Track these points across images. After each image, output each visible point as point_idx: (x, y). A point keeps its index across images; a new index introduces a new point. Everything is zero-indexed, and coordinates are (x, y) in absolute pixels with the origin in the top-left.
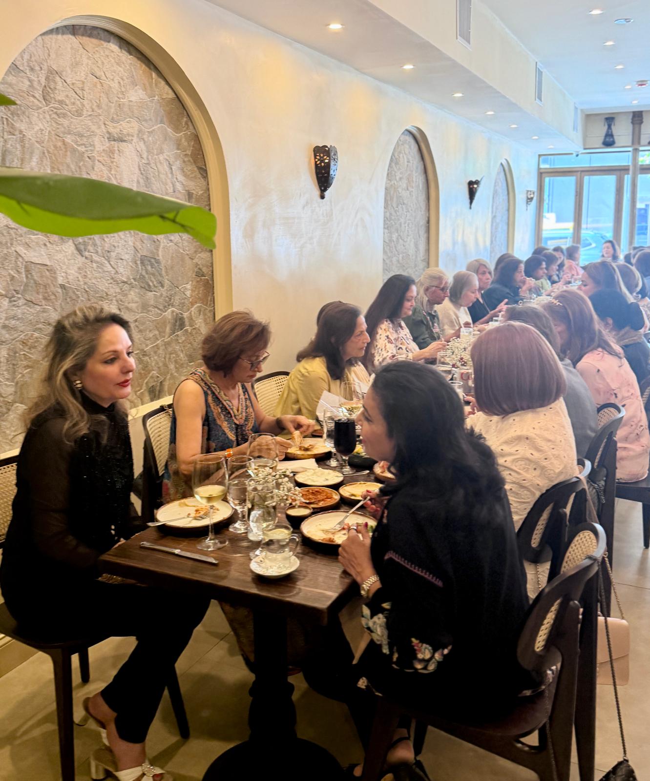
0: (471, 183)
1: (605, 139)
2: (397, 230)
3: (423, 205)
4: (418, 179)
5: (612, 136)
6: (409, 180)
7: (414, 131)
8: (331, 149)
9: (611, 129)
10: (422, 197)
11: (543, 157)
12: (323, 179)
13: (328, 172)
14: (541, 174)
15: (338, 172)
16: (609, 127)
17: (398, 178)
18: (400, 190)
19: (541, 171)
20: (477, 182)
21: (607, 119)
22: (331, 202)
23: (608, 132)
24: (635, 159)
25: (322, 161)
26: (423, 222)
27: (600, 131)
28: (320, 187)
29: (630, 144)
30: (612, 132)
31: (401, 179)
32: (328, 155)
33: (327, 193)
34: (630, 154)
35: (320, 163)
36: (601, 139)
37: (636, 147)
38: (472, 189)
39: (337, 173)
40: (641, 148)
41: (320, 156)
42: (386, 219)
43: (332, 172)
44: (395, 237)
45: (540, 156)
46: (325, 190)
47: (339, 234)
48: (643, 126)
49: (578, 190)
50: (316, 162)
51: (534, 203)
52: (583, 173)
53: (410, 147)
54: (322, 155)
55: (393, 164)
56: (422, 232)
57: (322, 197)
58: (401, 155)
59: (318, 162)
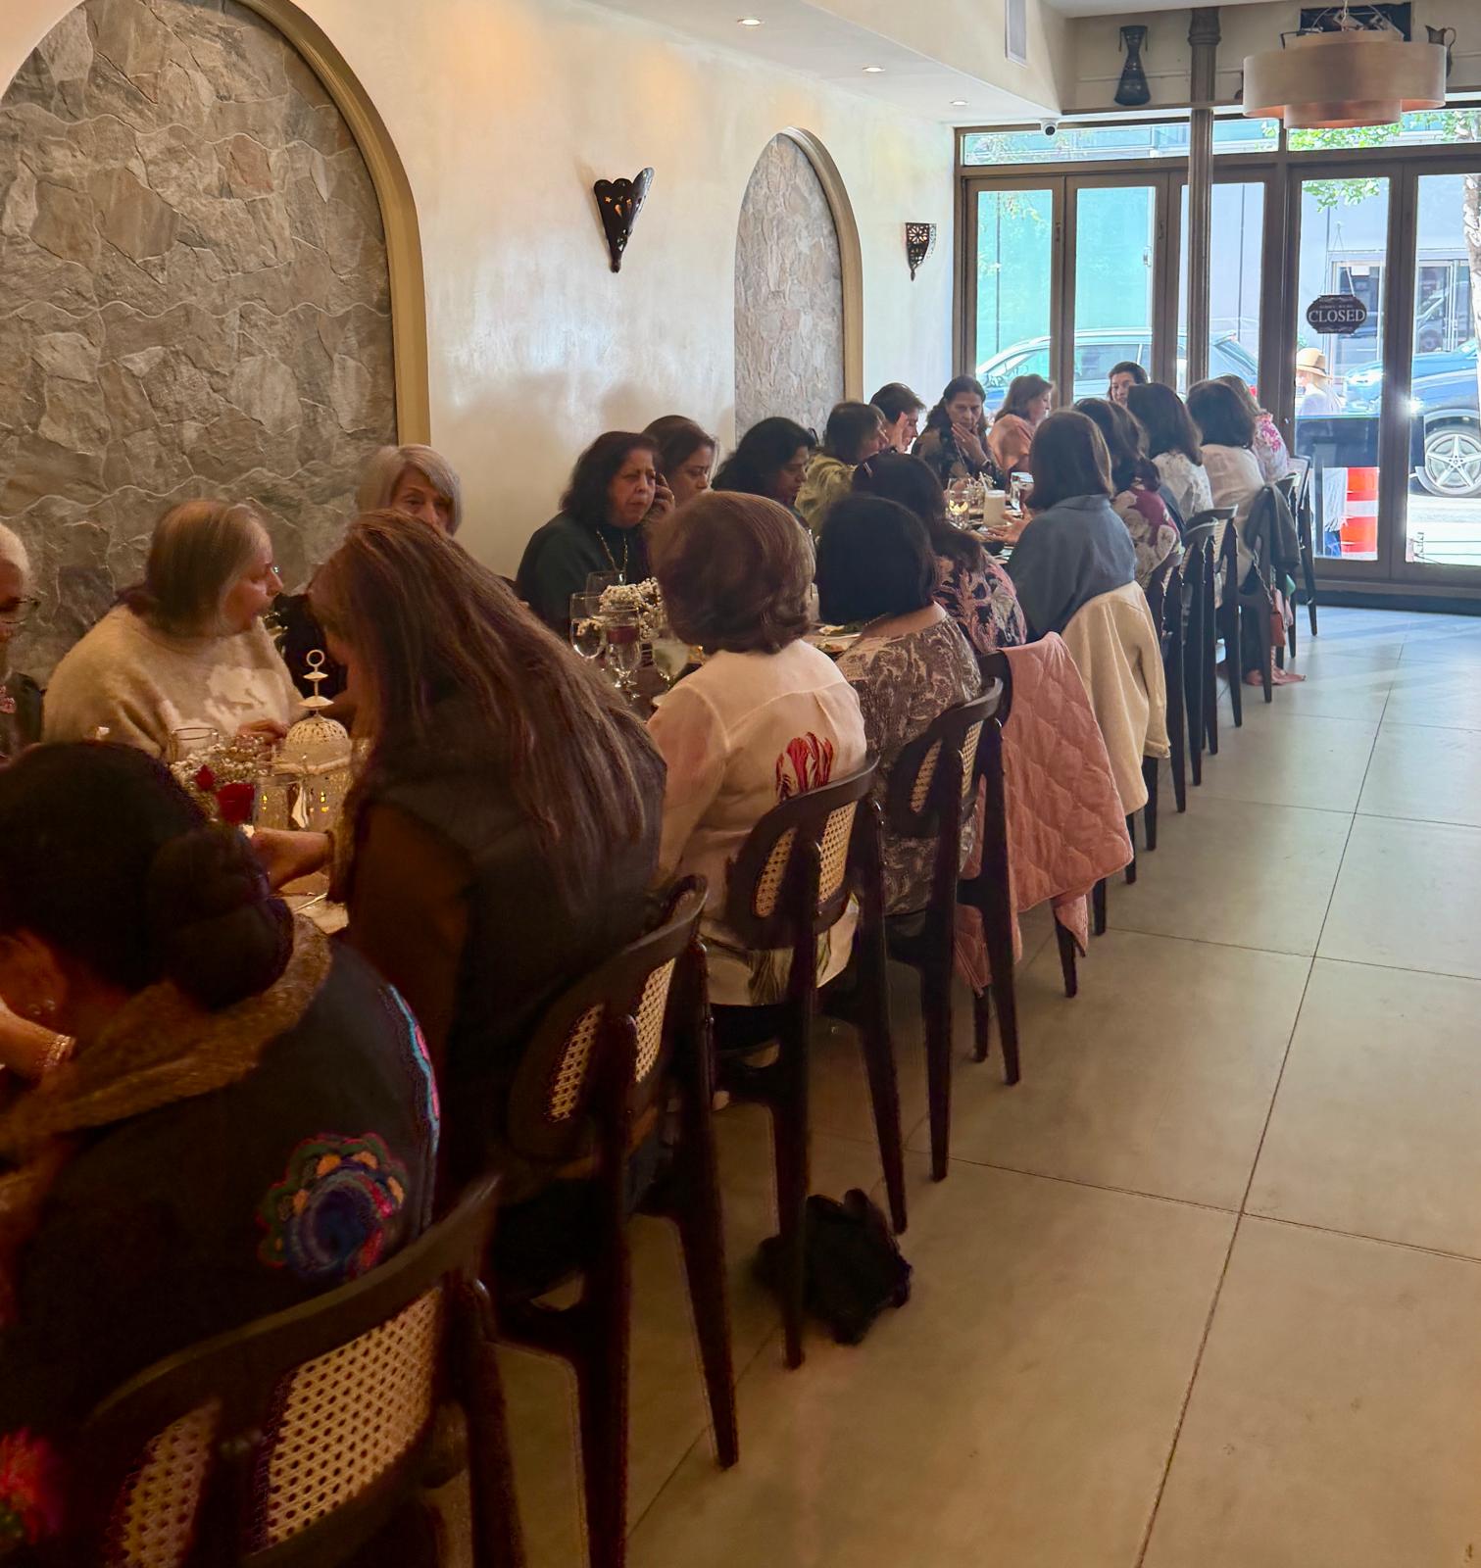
1: (1121, 85)
5: (1141, 77)
9: (1138, 60)
11: (969, 137)
14: (968, 184)
16: (1133, 54)
19: (967, 173)
21: (1124, 30)
23: (1128, 66)
24: (1201, 138)
27: (1109, 64)
29: (1187, 98)
30: (1139, 67)
34: (1188, 125)
36: (1112, 89)
37: (1202, 105)
40: (1218, 110)
45: (959, 132)
48: (1218, 47)
49: (1061, 226)
52: (1070, 180)
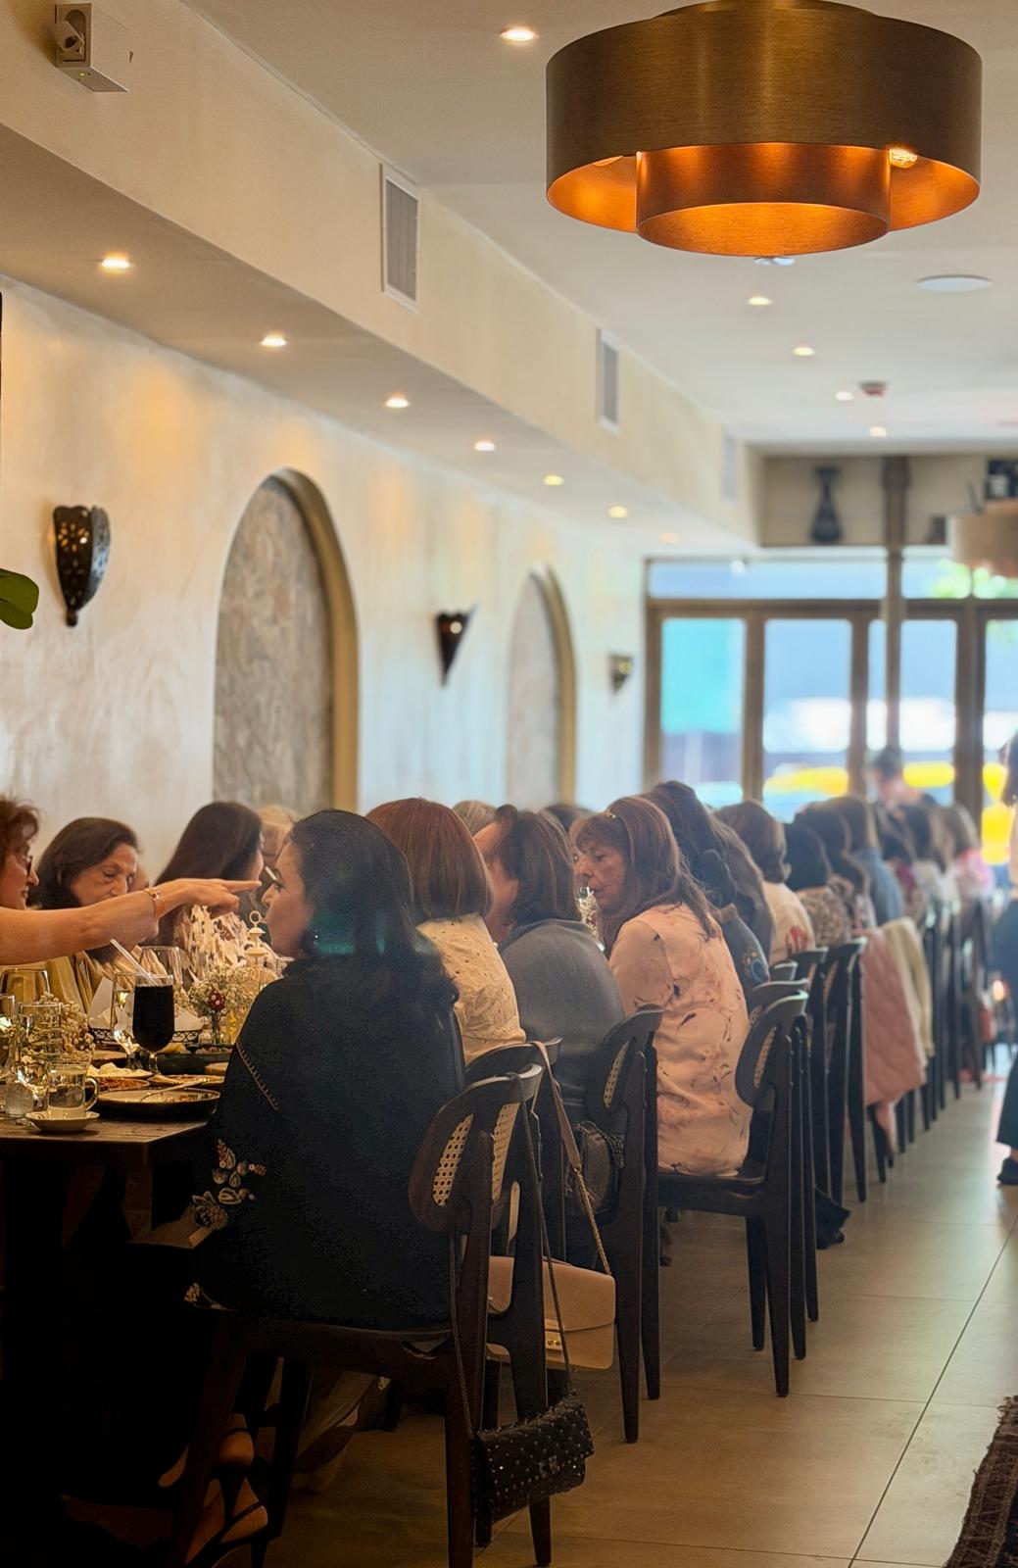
0: (443, 621)
1: (816, 522)
2: (249, 722)
3: (315, 665)
4: (302, 601)
5: (834, 516)
6: (281, 604)
7: (291, 481)
8: (94, 515)
9: (832, 501)
10: (314, 646)
11: (658, 567)
12: (74, 582)
13: (88, 565)
14: (656, 613)
15: (108, 566)
16: (826, 494)
17: (250, 593)
18: (255, 622)
19: (655, 601)
20: (462, 618)
21: (818, 472)
22: (90, 633)
23: (822, 505)
24: (894, 578)
25: (76, 540)
26: (314, 708)
27: (804, 503)
28: (67, 599)
29: (880, 537)
30: (833, 506)
31: (258, 595)
32: (89, 528)
33: (83, 614)
34: (882, 564)
35: (69, 545)
36: (806, 525)
37: (896, 547)
38: (448, 634)
39: (106, 568)
40: (908, 552)
41: (68, 528)
42: (221, 694)
43: (95, 566)
44: (242, 739)
45: (649, 562)
46: (79, 604)
47: (108, 712)
48: (910, 494)
50: (59, 543)
51: (635, 687)
52: (760, 613)
53: (281, 517)
54: (73, 527)
55: (239, 558)
56: (314, 733)
57: (71, 621)
58: (259, 538)
59: (65, 542)
